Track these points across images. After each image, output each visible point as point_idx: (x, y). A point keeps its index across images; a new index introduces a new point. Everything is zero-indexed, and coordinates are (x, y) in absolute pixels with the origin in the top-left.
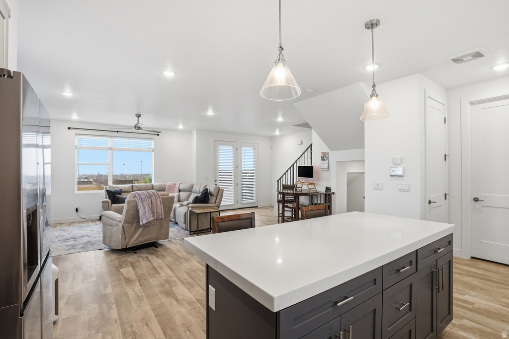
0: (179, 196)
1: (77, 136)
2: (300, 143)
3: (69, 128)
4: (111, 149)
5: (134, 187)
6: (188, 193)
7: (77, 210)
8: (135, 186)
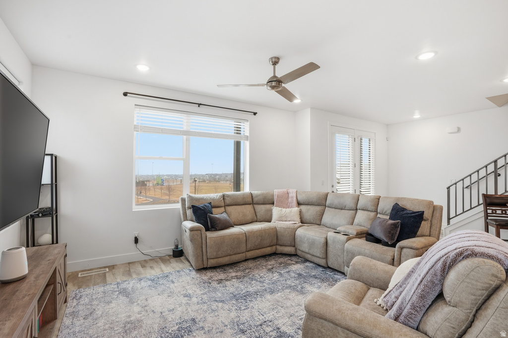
0: (300, 212)
1: (137, 110)
2: (456, 130)
3: (125, 94)
4: (187, 133)
5: (226, 198)
6: (318, 208)
7: (136, 240)
8: (228, 196)
